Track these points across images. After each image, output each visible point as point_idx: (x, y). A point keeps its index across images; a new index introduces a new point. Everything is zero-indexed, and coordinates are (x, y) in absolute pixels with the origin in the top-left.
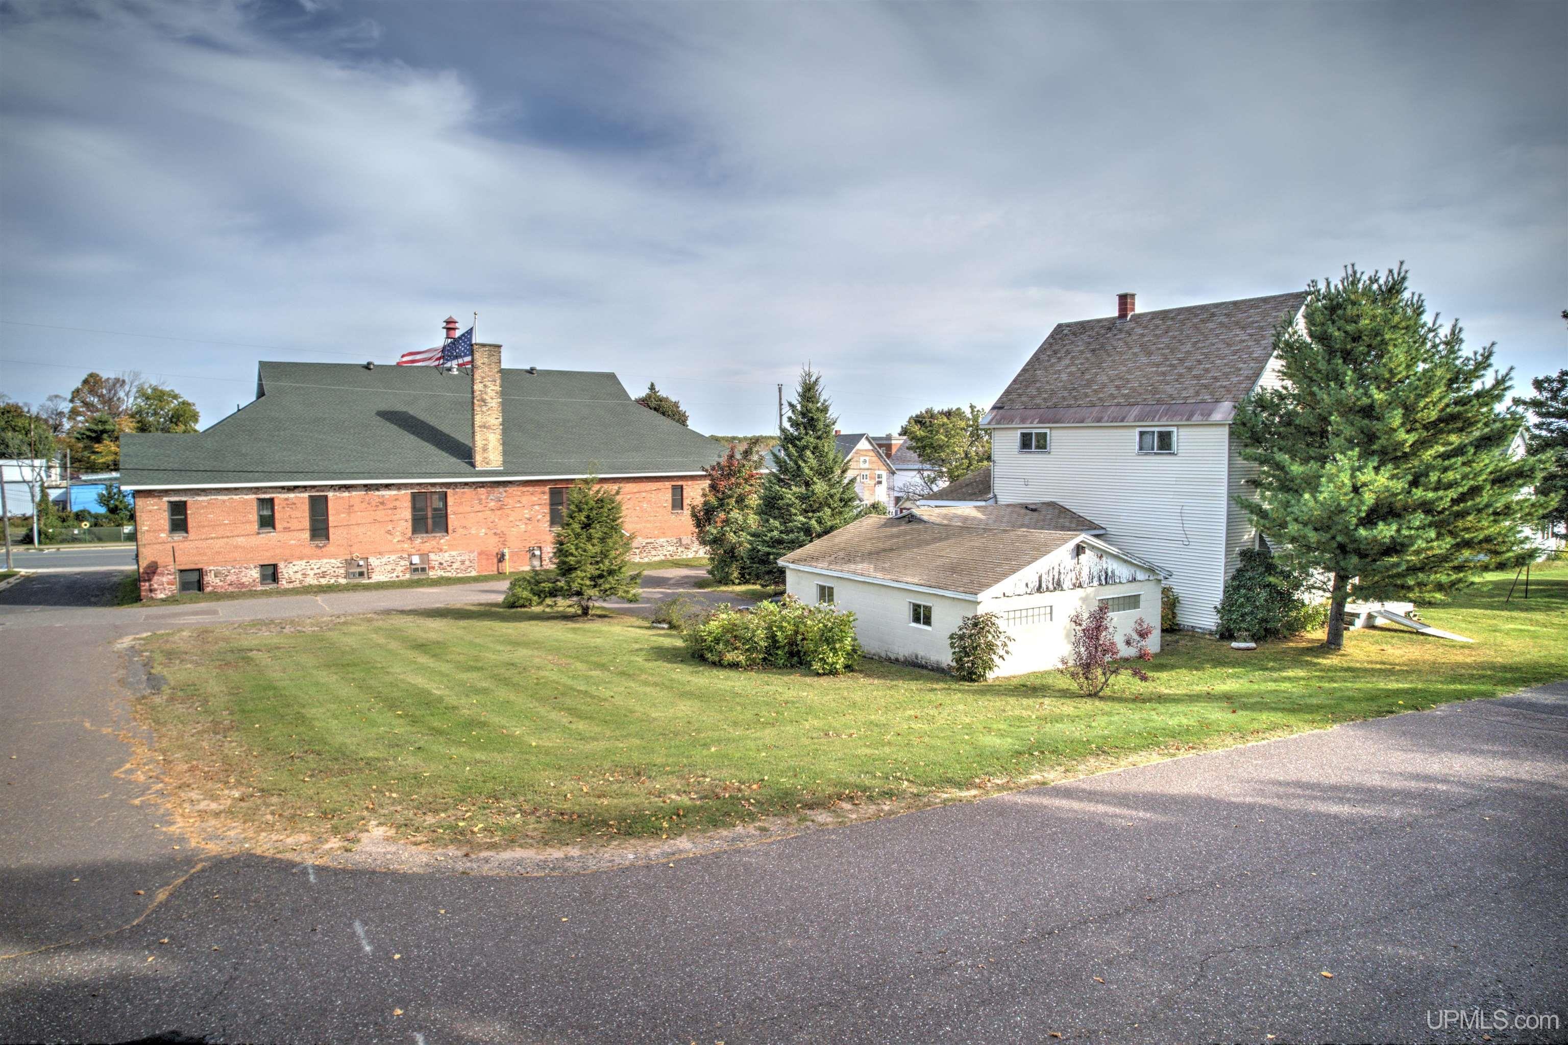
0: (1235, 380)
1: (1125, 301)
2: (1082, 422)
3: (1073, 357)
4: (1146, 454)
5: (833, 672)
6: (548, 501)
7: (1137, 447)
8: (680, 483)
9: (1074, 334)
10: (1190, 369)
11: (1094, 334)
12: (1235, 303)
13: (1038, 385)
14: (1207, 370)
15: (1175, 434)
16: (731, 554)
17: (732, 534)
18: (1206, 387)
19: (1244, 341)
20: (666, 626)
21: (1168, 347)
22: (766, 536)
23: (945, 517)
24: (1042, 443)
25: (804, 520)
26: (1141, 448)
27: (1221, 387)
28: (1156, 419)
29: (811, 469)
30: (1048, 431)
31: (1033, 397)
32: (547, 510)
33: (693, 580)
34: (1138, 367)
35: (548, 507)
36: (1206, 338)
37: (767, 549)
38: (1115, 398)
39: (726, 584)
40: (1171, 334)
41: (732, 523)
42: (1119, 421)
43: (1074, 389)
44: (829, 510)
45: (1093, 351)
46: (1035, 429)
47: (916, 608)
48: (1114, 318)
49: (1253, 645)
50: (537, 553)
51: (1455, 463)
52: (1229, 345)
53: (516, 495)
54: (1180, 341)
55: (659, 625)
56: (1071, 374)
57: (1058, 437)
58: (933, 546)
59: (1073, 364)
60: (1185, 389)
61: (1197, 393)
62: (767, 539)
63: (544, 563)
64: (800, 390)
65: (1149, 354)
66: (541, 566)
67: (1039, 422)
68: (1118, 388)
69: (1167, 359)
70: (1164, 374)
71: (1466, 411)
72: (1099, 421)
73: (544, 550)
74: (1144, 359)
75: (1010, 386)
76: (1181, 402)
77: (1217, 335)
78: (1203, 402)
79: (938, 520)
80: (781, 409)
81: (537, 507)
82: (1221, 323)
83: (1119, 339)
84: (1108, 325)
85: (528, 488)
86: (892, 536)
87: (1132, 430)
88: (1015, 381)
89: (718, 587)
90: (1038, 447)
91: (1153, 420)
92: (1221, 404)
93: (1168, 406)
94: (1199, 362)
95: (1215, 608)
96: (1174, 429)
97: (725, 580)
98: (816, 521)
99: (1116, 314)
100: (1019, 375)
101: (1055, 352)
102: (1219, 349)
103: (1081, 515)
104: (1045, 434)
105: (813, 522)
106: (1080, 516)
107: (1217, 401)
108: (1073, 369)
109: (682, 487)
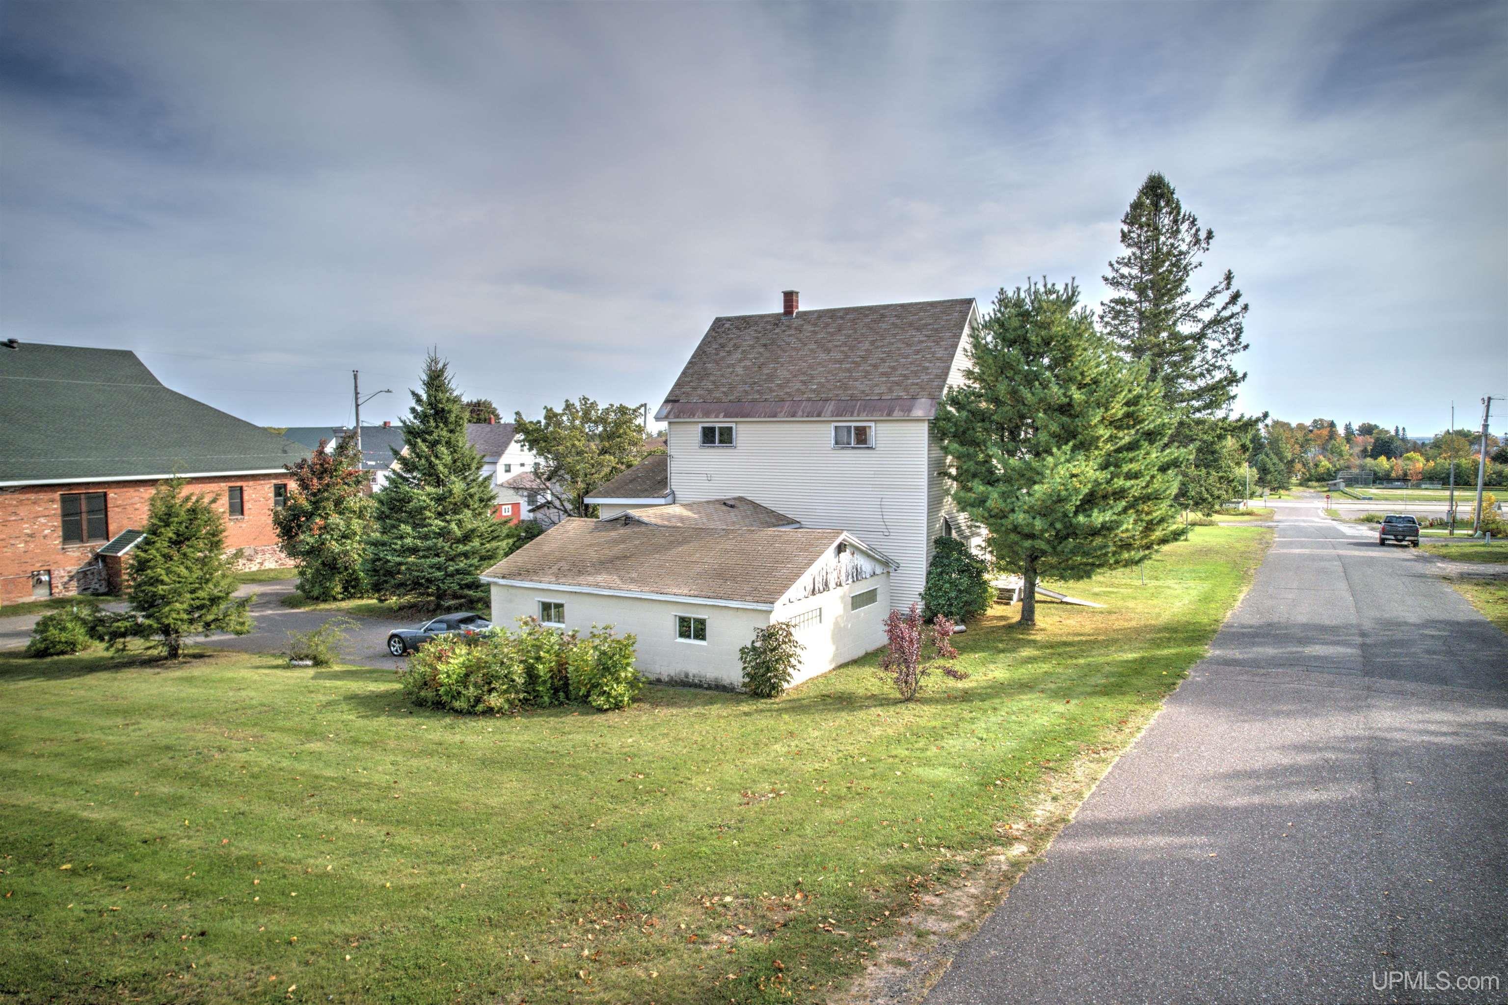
0: (925, 378)
1: (790, 298)
2: (775, 416)
3: (744, 351)
4: (843, 448)
5: (618, 706)
6: (59, 512)
7: (833, 442)
8: (239, 484)
9: (738, 328)
10: (875, 366)
11: (760, 329)
12: (902, 306)
13: (712, 378)
14: (894, 368)
15: (873, 429)
16: (332, 566)
17: (333, 543)
18: (897, 384)
19: (922, 342)
20: (309, 663)
21: (845, 344)
22: (396, 544)
23: (662, 516)
24: (726, 437)
25: (443, 524)
26: (837, 443)
27: (913, 384)
28: (855, 414)
29: (445, 466)
30: (733, 425)
31: (710, 391)
32: (57, 522)
33: (274, 598)
34: (820, 364)
35: (60, 519)
36: (883, 338)
37: (398, 559)
38: (804, 393)
39: (325, 601)
40: (844, 332)
41: (333, 530)
42: (815, 414)
43: (755, 383)
44: (470, 512)
45: (765, 345)
46: (718, 422)
47: (684, 621)
48: (778, 315)
49: (962, 627)
50: (45, 578)
51: (1138, 455)
52: (909, 345)
53: (10, 505)
54: (856, 339)
55: (301, 663)
56: (746, 368)
57: (743, 432)
58: (674, 552)
59: (744, 359)
60: (877, 385)
61: (891, 390)
62: (398, 547)
63: (55, 590)
64: (425, 377)
65: (828, 351)
66: (51, 594)
67: (725, 416)
68: (804, 383)
69: (847, 357)
70: (849, 370)
71: (1139, 410)
72: (793, 416)
73: (55, 574)
74: (823, 356)
75: (679, 379)
76: (876, 398)
77: (895, 335)
78: (899, 398)
79: (659, 522)
80: (357, 399)
81: (42, 520)
82: (893, 324)
83: (789, 336)
84: (775, 321)
85: (27, 496)
86: (615, 542)
87: (828, 425)
88: (684, 373)
89: (317, 604)
90: (721, 442)
91: (852, 416)
92: (919, 400)
93: (864, 403)
94: (883, 360)
95: (920, 594)
96: (873, 424)
97: (326, 596)
98: (456, 524)
99: (782, 311)
100: (687, 368)
101: (723, 346)
102: (899, 349)
103: (773, 509)
104: (731, 429)
105: (453, 526)
106: (773, 511)
107: (914, 398)
108: (748, 363)
109: (241, 488)
